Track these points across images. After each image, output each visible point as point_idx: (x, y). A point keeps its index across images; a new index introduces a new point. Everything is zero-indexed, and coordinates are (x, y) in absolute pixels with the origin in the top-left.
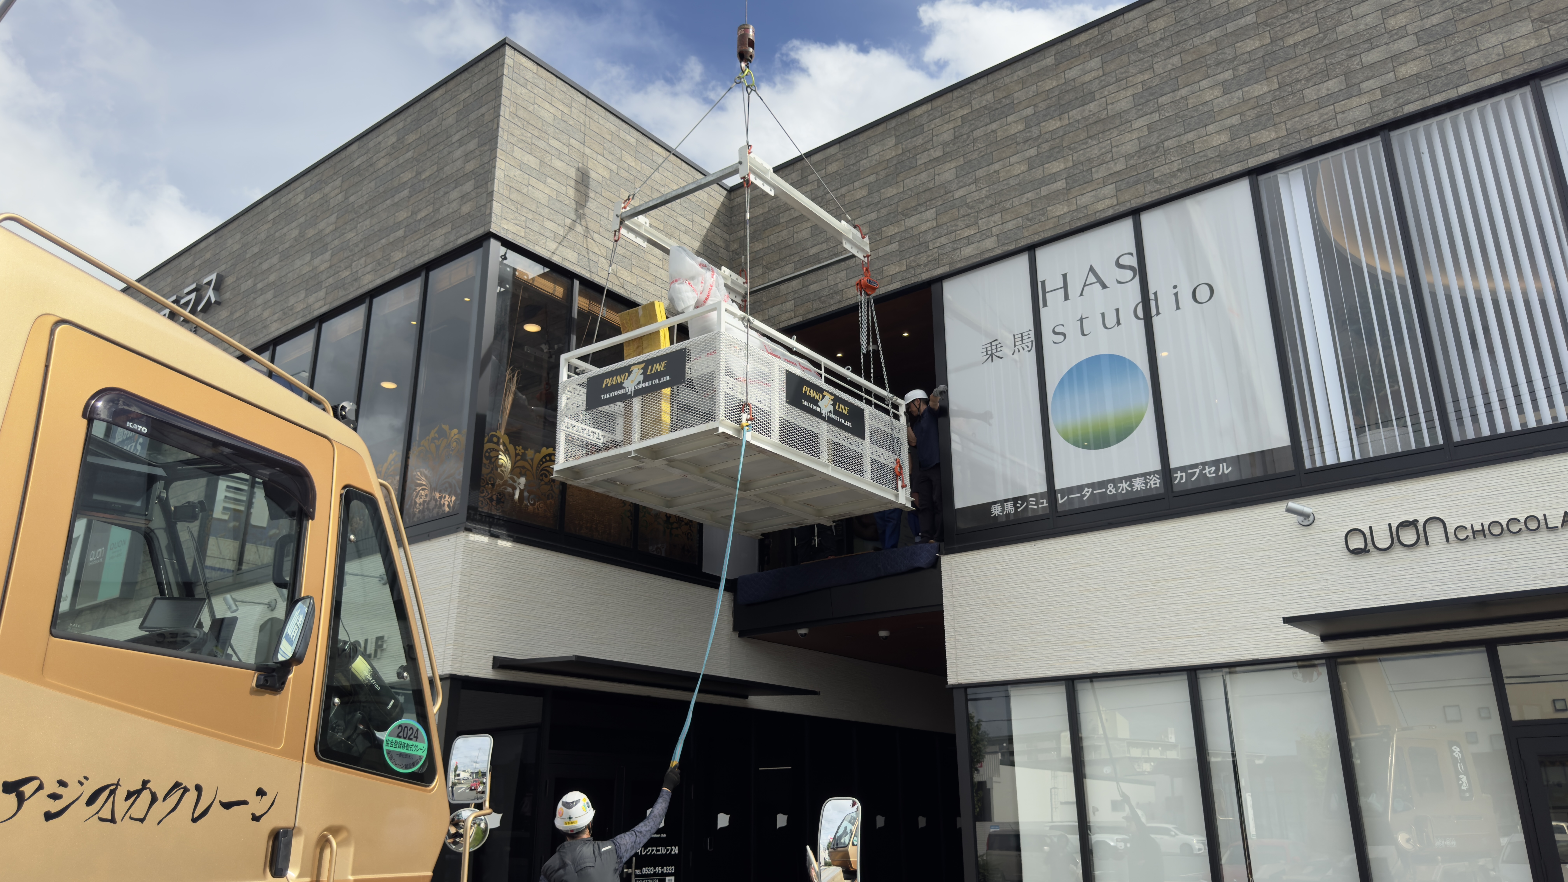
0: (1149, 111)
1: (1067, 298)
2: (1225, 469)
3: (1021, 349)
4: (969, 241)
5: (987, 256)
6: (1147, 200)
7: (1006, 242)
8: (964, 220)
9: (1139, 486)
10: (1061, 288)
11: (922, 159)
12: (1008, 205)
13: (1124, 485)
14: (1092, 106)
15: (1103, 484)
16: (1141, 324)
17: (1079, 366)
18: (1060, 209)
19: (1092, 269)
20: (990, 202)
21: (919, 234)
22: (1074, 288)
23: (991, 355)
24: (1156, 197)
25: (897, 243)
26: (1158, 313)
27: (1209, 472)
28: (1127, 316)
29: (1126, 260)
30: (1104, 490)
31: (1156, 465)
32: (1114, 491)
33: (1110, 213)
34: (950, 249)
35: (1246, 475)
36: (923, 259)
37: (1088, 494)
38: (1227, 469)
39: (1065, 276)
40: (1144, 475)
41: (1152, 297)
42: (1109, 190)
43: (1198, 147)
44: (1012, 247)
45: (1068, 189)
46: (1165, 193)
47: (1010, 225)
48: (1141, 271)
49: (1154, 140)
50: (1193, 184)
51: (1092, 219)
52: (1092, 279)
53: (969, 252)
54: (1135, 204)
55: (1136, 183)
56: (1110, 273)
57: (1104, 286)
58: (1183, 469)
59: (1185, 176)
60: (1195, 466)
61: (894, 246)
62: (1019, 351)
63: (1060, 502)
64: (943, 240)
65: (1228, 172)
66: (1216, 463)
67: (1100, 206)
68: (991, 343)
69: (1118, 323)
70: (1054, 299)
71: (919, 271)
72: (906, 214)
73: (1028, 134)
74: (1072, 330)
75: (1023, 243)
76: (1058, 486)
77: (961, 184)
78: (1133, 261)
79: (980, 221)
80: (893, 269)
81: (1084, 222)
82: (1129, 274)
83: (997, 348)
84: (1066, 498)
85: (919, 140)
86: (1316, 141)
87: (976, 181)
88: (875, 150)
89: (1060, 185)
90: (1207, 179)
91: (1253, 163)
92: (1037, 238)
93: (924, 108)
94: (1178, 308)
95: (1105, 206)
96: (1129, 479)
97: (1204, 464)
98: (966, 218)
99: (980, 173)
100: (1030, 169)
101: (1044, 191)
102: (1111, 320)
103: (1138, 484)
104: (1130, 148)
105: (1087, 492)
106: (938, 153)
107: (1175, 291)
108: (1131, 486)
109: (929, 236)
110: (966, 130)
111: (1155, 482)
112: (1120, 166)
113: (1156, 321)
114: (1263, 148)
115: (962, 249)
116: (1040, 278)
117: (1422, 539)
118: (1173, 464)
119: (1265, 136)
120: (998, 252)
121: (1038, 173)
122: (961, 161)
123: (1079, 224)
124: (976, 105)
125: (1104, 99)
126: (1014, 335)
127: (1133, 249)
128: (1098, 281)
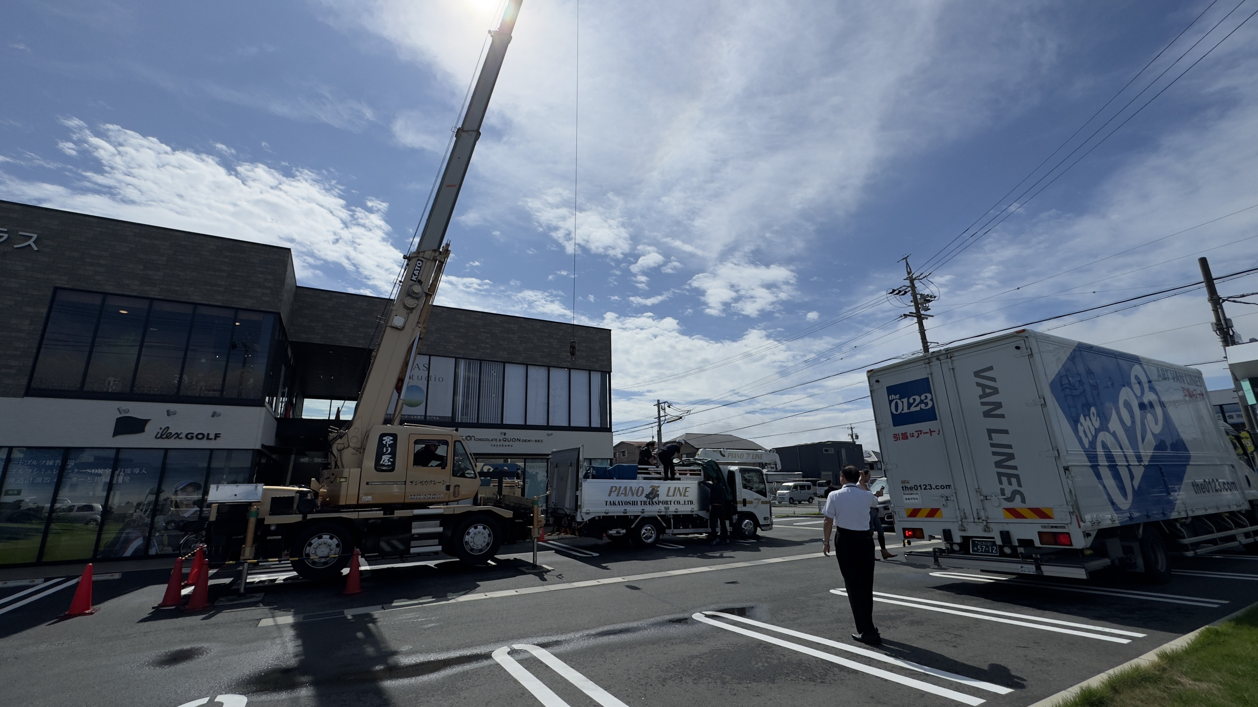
2: (438, 418)
6: (433, 353)
13: (415, 417)
15: (411, 415)
16: (426, 382)
17: (410, 386)
19: (418, 364)
24: (435, 353)
26: (431, 380)
27: (435, 418)
28: (423, 378)
29: (425, 365)
31: (424, 414)
33: (425, 353)
35: (442, 420)
40: (420, 415)
41: (430, 376)
42: (426, 348)
43: (445, 346)
46: (437, 353)
48: (429, 369)
50: (443, 354)
54: (430, 353)
55: (432, 349)
56: (422, 367)
57: (419, 369)
58: (430, 415)
59: (442, 351)
60: (432, 415)
65: (451, 355)
66: (436, 417)
67: (423, 350)
78: (427, 366)
82: (426, 368)
86: (468, 357)
90: (448, 355)
91: (457, 356)
94: (435, 381)
95: (425, 351)
96: (417, 416)
97: (434, 416)
102: (420, 378)
103: (419, 417)
105: (407, 416)
107: (435, 376)
111: (423, 418)
112: (429, 343)
113: (430, 382)
114: (461, 354)
117: (471, 439)
118: (427, 415)
127: (428, 363)
128: (418, 367)
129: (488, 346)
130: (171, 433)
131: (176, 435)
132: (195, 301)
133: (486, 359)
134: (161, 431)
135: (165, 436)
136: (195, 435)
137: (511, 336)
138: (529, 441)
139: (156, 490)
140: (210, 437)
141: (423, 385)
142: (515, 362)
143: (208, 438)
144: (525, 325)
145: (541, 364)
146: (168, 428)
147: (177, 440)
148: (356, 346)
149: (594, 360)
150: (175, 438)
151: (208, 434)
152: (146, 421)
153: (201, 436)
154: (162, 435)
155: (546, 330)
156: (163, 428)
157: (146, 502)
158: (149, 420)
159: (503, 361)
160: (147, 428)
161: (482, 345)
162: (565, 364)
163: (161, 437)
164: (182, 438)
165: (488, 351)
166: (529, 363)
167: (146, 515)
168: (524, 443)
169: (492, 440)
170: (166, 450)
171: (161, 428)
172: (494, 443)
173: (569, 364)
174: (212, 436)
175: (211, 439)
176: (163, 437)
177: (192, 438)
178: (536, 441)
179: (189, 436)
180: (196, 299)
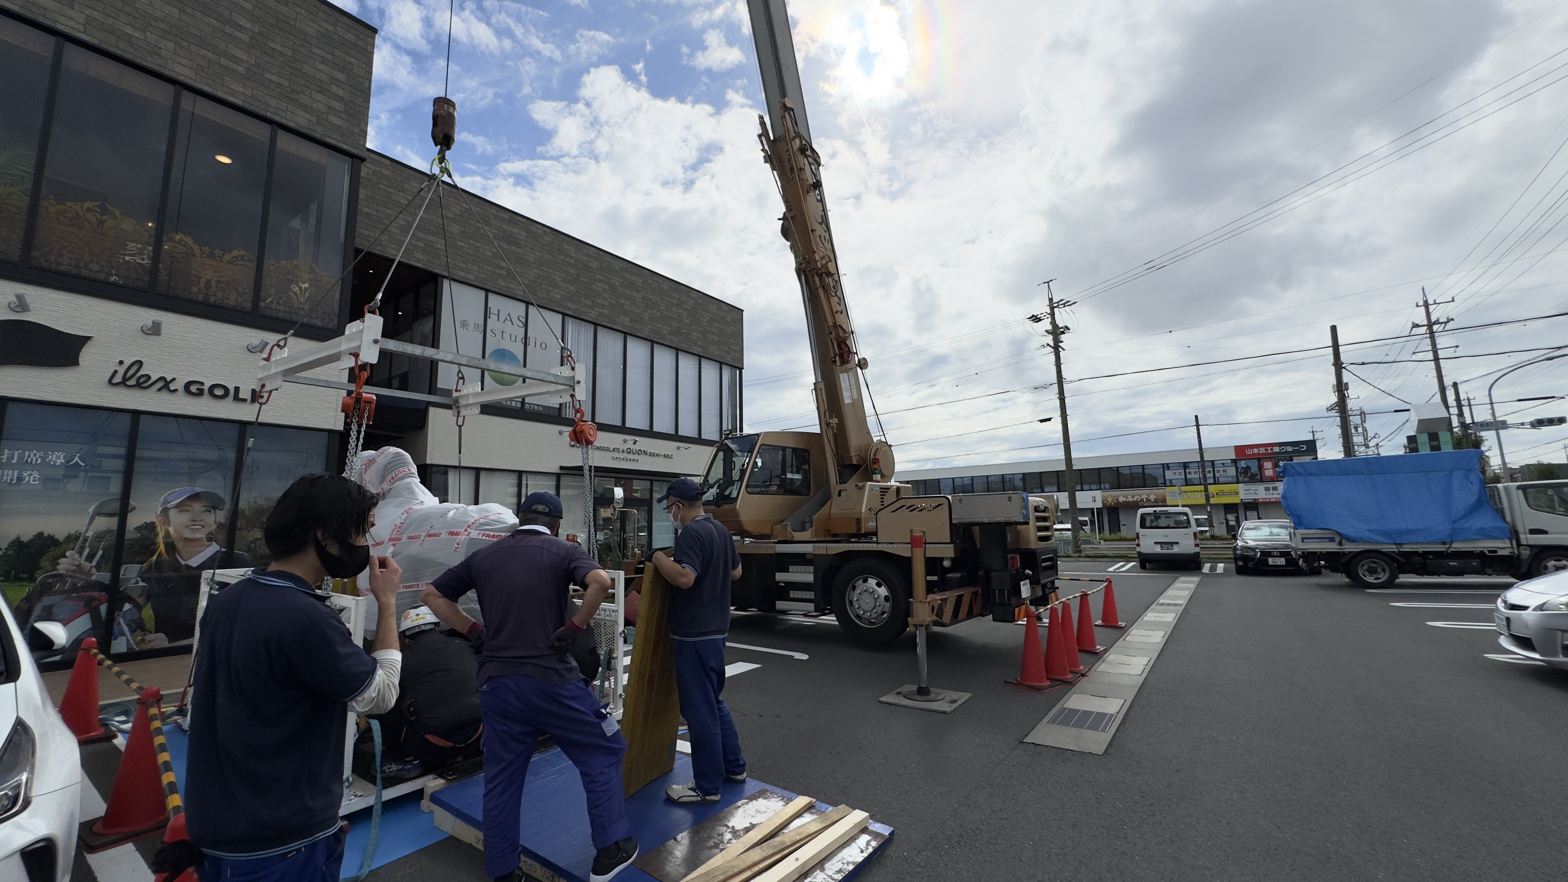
1: (498, 320)
2: (540, 408)
3: (476, 330)
4: (462, 269)
5: (469, 282)
6: (532, 301)
7: (476, 280)
10: (496, 314)
12: (482, 266)
13: (509, 403)
14: (520, 250)
16: (523, 346)
17: (498, 349)
18: (500, 283)
19: (508, 314)
20: (473, 258)
22: (502, 318)
23: (463, 326)
24: (535, 302)
26: (529, 345)
27: (536, 408)
28: (519, 340)
29: (521, 318)
33: (520, 298)
35: (547, 412)
36: (439, 263)
39: (499, 311)
41: (528, 338)
42: (521, 288)
43: (550, 294)
44: (481, 285)
45: (506, 277)
46: (538, 302)
47: (482, 275)
48: (526, 326)
49: (538, 280)
50: (546, 305)
52: (508, 318)
53: (461, 274)
54: (528, 299)
55: (530, 292)
56: (516, 321)
57: (513, 324)
58: (529, 404)
59: (544, 300)
65: (556, 308)
67: (515, 292)
68: (463, 321)
69: (515, 341)
70: (493, 317)
71: (433, 267)
74: (499, 335)
75: (484, 286)
78: (524, 321)
79: (468, 264)
80: (420, 256)
82: (522, 324)
83: (465, 324)
86: (582, 317)
87: (468, 244)
89: (503, 273)
90: (552, 308)
91: (566, 311)
92: (490, 288)
94: (535, 346)
95: (519, 294)
97: (535, 405)
98: (461, 257)
100: (493, 257)
101: (497, 269)
102: (513, 339)
103: (514, 404)
104: (530, 276)
106: (451, 216)
107: (536, 340)
109: (441, 253)
111: (519, 405)
112: (527, 282)
113: (528, 348)
114: (569, 309)
116: (489, 306)
119: (571, 305)
120: (475, 283)
121: (495, 261)
122: (462, 229)
123: (509, 294)
125: (524, 250)
126: (475, 323)
127: (524, 315)
128: (511, 321)
129: (606, 303)
130: (149, 377)
131: (160, 384)
132: (181, 78)
133: (604, 323)
134: (121, 370)
135: (132, 382)
136: (206, 388)
137: (635, 294)
138: (658, 455)
139: (116, 506)
140: (240, 396)
141: (517, 349)
142: (639, 334)
143: (237, 398)
144: (650, 281)
145: (669, 344)
146: (140, 363)
147: (164, 395)
148: (411, 263)
149: (726, 348)
150: (159, 390)
151: (237, 389)
152: (83, 341)
153: (220, 392)
154: (125, 380)
155: (675, 295)
156: (127, 363)
157: (90, 534)
158: (88, 339)
159: (624, 330)
160: (86, 355)
161: (599, 301)
162: (695, 350)
163: (124, 383)
164: (176, 390)
165: (605, 311)
166: (655, 340)
167: (94, 564)
168: (652, 458)
169: (614, 450)
170: (136, 414)
171: (121, 362)
172: (616, 455)
173: (700, 350)
174: (245, 394)
175: (245, 400)
176: (128, 383)
177: (200, 393)
178: (665, 456)
179: (193, 389)
180: (182, 72)
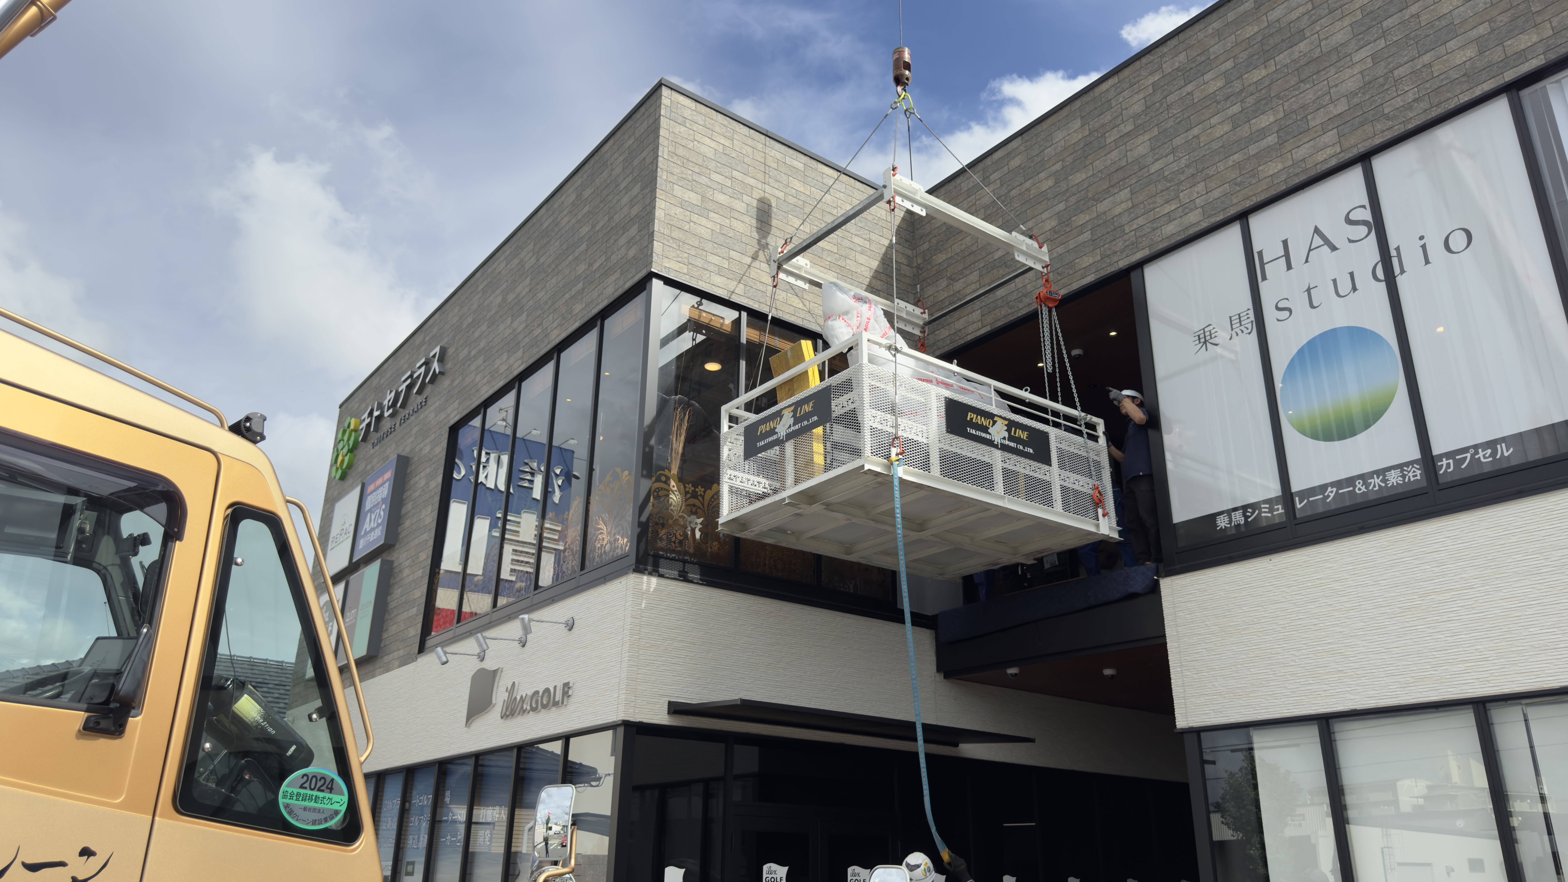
0: (1372, 39)
1: (1289, 267)
2: (1504, 451)
3: (1239, 332)
4: (1169, 217)
5: (1191, 231)
6: (1378, 141)
7: (1213, 213)
8: (1162, 196)
9: (1394, 481)
10: (1282, 256)
11: (1111, 137)
12: (1211, 171)
13: (1376, 481)
14: (1302, 46)
15: (1349, 481)
16: (1382, 286)
17: (1311, 344)
18: (1274, 167)
19: (1317, 231)
20: (1191, 171)
21: (1113, 218)
22: (1298, 255)
23: (1205, 342)
24: (1388, 136)
25: (1089, 232)
26: (1403, 271)
27: (1484, 456)
28: (1364, 279)
29: (1357, 215)
30: (1351, 489)
31: (1415, 453)
32: (1363, 489)
33: (1333, 162)
34: (1149, 230)
35: (1534, 454)
36: (1120, 244)
37: (1332, 495)
38: (1507, 451)
39: (1285, 243)
40: (1400, 467)
41: (1393, 253)
42: (1331, 136)
43: (1437, 69)
44: (1220, 218)
45: (1281, 143)
46: (1399, 130)
47: (1216, 193)
48: (1378, 225)
49: (1381, 70)
50: (1434, 113)
51: (1312, 173)
52: (1318, 241)
53: (1171, 230)
54: (1362, 148)
55: (1362, 124)
56: (1338, 232)
57: (1334, 248)
58: (1449, 455)
59: (1424, 105)
60: (1465, 450)
61: (1087, 236)
62: (1237, 335)
63: (1299, 506)
64: (1141, 221)
65: (1478, 92)
66: (1492, 444)
67: (1321, 157)
68: (1204, 329)
69: (1354, 289)
70: (1275, 270)
71: (1115, 259)
72: (1097, 200)
73: (1229, 90)
74: (1299, 303)
75: (1233, 211)
76: (1295, 487)
77: (1157, 156)
78: (1366, 215)
79: (1181, 194)
80: (1087, 261)
81: (1303, 177)
82: (1364, 230)
83: (1211, 335)
84: (1306, 501)
85: (1108, 117)
87: (1173, 151)
88: (1059, 135)
89: (1272, 140)
90: (1452, 105)
91: (1510, 76)
92: (1248, 204)
93: (1111, 82)
94: (1427, 262)
95: (1326, 156)
96: (1382, 472)
97: (1476, 447)
98: (1164, 193)
99: (1177, 141)
100: (1234, 128)
101: (1253, 149)
102: (1344, 287)
103: (1394, 478)
104: (1351, 85)
105: (1331, 492)
106: (1130, 127)
107: (1422, 242)
108: (1385, 480)
109: (1124, 219)
110: (1158, 96)
111: (1415, 474)
112: (1342, 107)
113: (1401, 281)
114: (1522, 55)
115: (1163, 227)
116: (1256, 249)
118: (1437, 450)
119: (1524, 41)
120: (1204, 225)
121: (1244, 131)
122: (1155, 131)
123: (1297, 181)
124: (1167, 68)
125: (1317, 35)
126: (1230, 317)
127: (1365, 201)
128: (1329, 241)
130: (516, 699)
131: (522, 705)
134: (507, 698)
135: (511, 712)
141: (1367, 308)
143: (555, 704)
148: (1075, 286)
153: (547, 699)
158: (497, 671)
160: (495, 694)
171: (509, 690)
174: (559, 694)
